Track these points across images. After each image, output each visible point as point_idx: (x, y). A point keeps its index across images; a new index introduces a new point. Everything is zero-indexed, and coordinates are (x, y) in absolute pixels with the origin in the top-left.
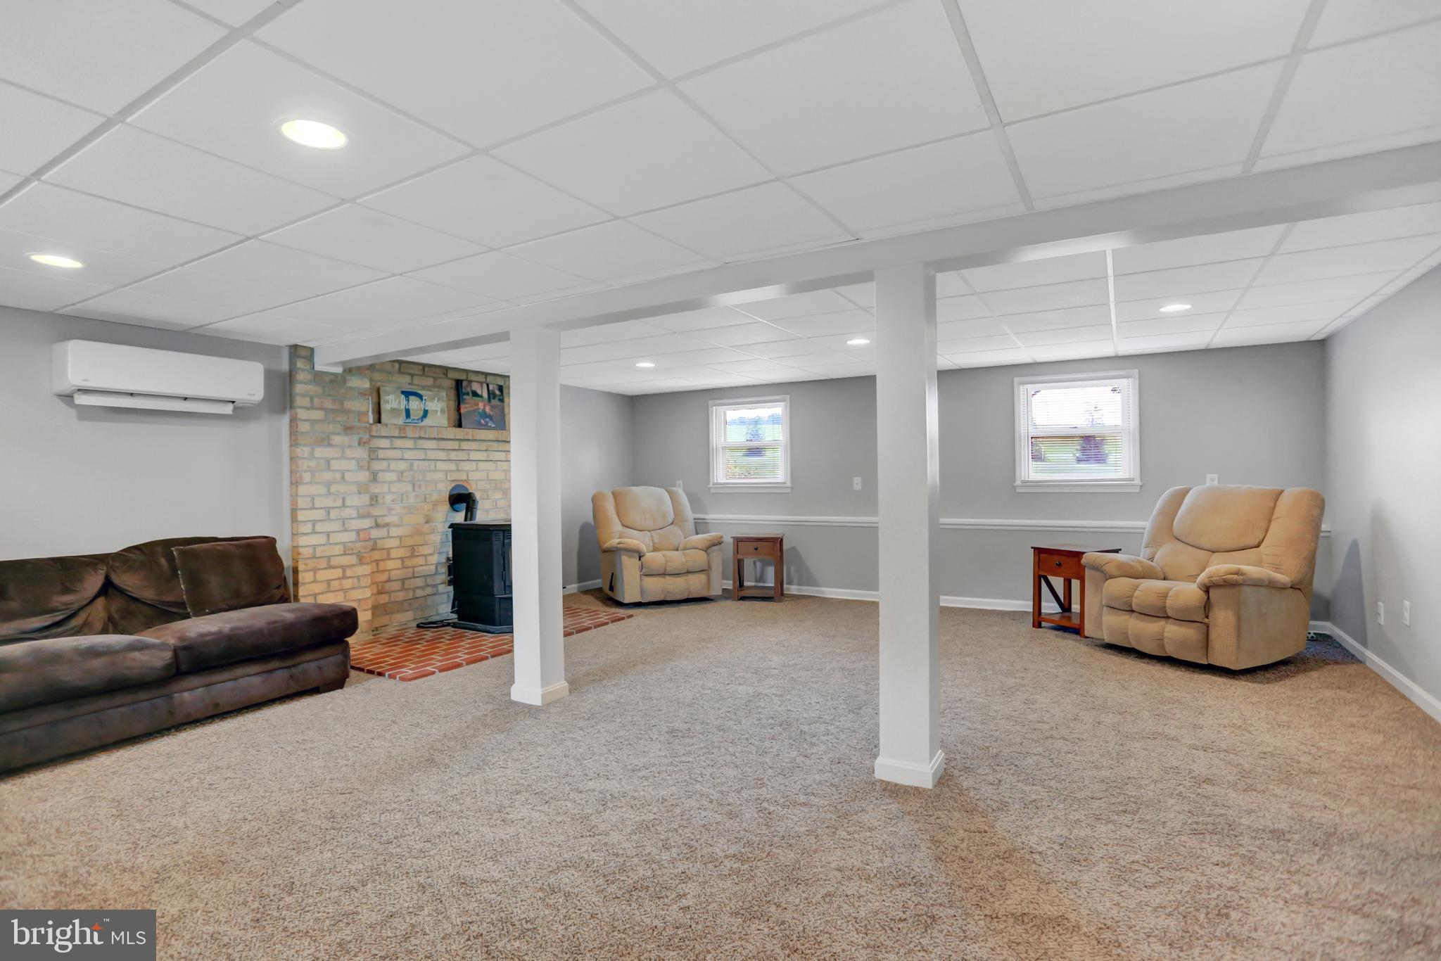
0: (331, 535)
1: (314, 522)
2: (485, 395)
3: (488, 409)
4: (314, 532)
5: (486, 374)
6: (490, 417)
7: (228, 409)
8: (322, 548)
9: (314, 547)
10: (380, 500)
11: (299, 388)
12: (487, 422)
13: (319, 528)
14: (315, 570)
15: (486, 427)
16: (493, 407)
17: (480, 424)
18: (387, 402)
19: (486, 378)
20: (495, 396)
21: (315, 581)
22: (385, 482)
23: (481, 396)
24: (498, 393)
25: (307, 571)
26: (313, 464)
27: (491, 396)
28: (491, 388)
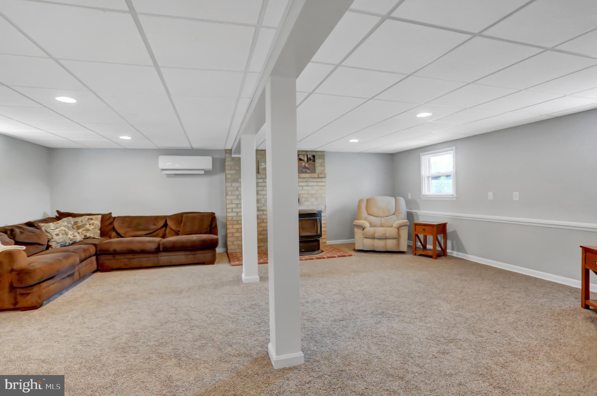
0: (238, 213)
1: (232, 208)
2: (306, 159)
3: (307, 165)
4: (232, 212)
5: (307, 151)
6: (308, 168)
7: (203, 172)
8: (235, 217)
9: (232, 217)
10: (260, 201)
11: (227, 163)
12: (306, 171)
13: (234, 210)
14: (233, 225)
15: (306, 172)
16: (309, 164)
17: (303, 171)
18: (262, 165)
19: (307, 153)
20: (310, 159)
21: (233, 228)
22: (262, 195)
23: (303, 160)
24: (312, 158)
25: (229, 225)
26: (232, 188)
27: (309, 160)
28: (309, 156)
